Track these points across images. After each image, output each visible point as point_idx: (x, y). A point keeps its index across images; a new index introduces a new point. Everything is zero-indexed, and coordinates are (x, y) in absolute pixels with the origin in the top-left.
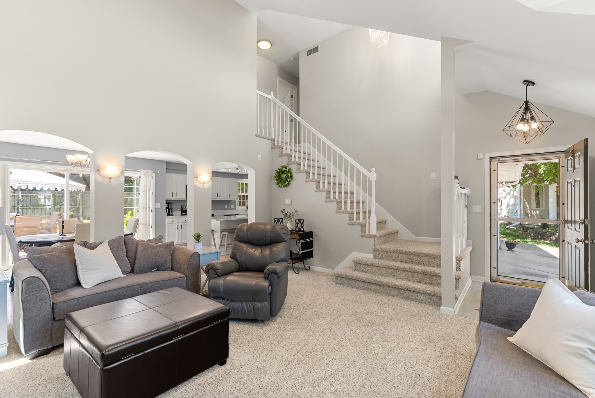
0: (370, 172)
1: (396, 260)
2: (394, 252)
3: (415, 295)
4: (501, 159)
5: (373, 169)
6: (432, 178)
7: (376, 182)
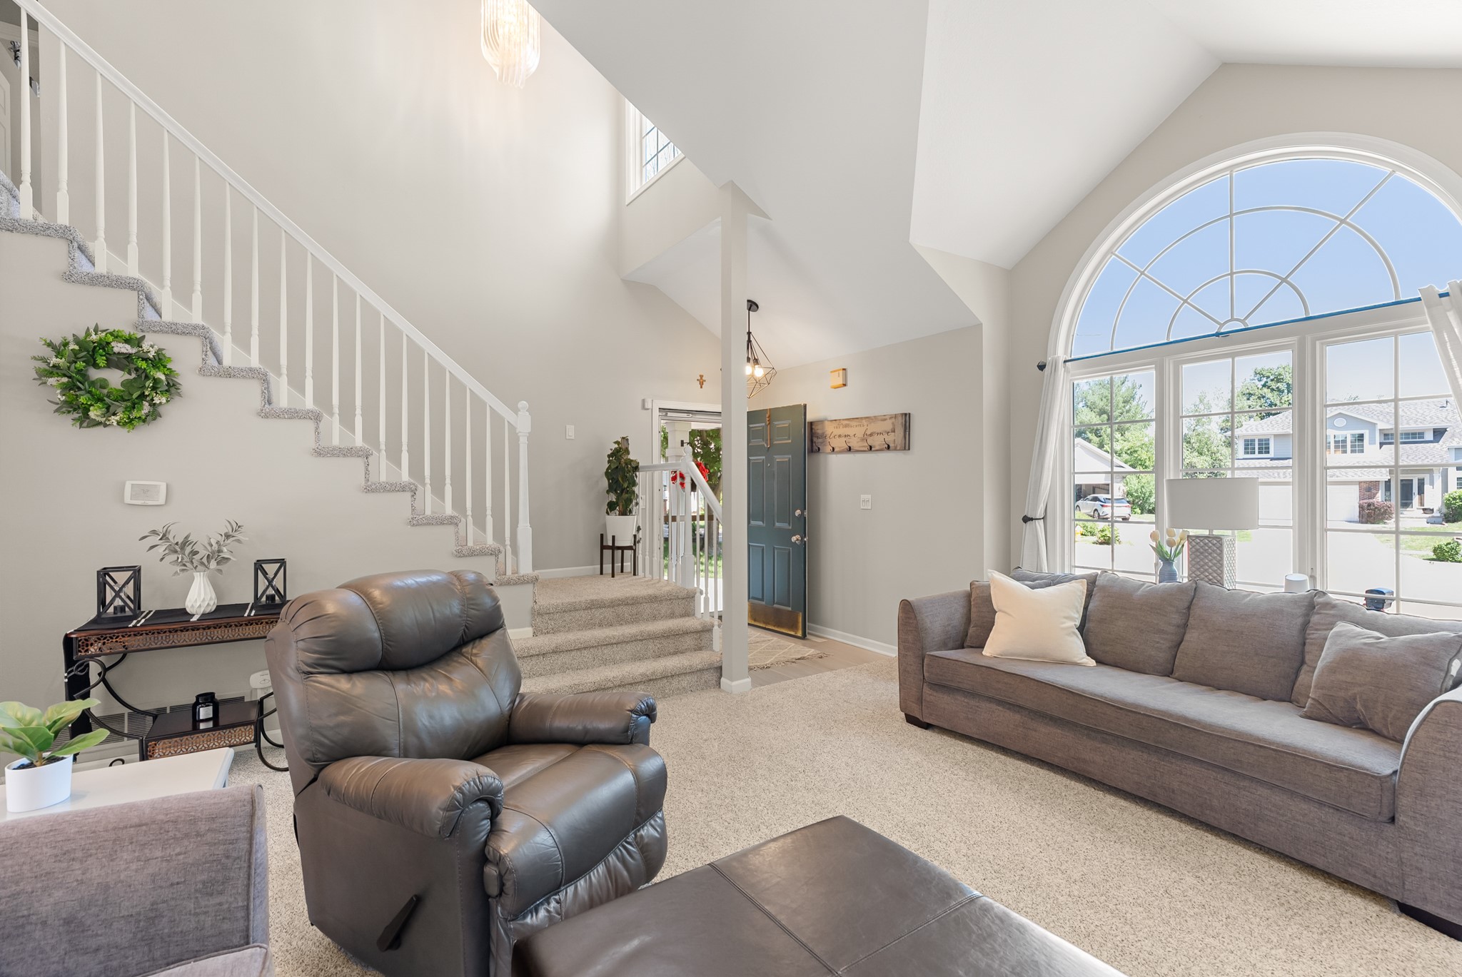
0: (516, 411)
1: (590, 625)
2: (586, 609)
3: (675, 683)
4: (669, 414)
5: (523, 404)
6: (568, 438)
7: (530, 437)
